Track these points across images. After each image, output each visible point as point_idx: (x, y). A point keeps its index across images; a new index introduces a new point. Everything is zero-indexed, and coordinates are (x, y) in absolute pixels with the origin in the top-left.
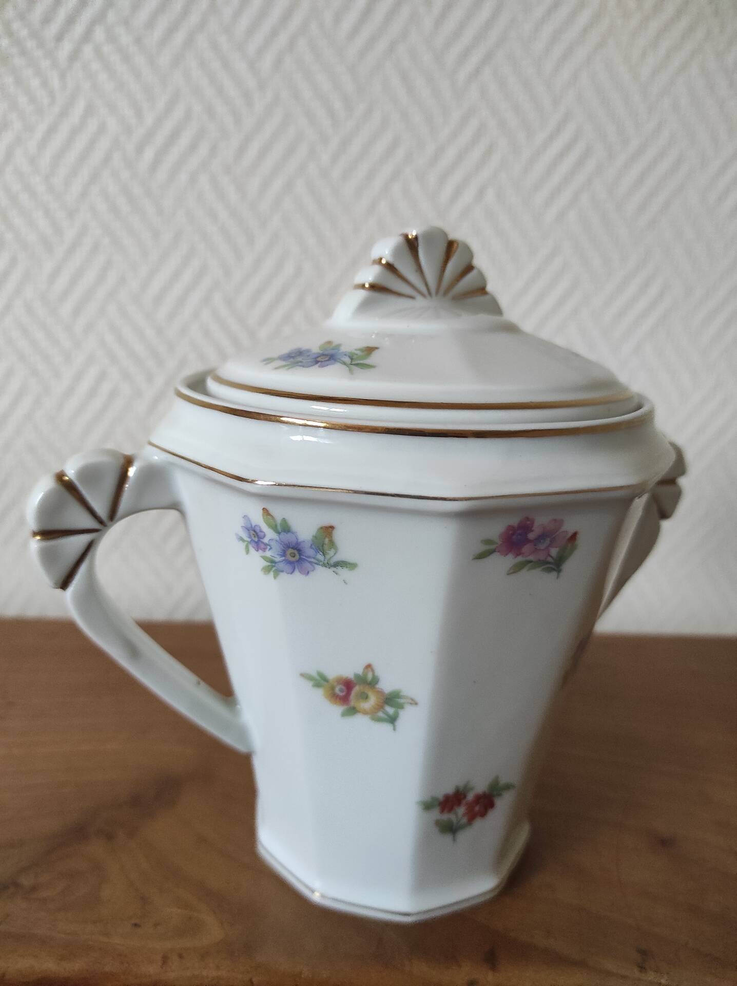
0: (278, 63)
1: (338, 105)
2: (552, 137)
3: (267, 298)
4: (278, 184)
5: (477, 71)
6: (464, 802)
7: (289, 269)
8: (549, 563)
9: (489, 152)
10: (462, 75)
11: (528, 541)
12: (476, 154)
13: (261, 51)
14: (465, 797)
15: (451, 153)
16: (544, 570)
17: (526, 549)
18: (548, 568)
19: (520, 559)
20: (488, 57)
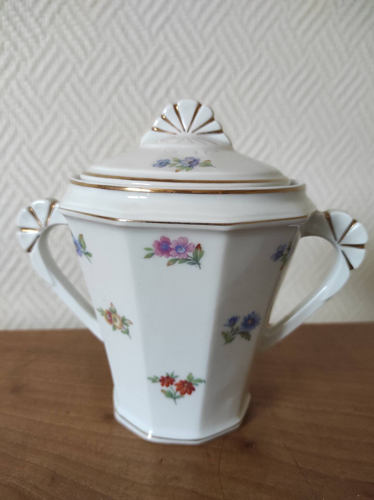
0: (52, 20)
1: (87, 43)
2: (204, 62)
3: (53, 148)
4: (55, 86)
5: (162, 27)
6: (174, 383)
7: (64, 133)
8: (190, 260)
9: (171, 70)
10: (154, 29)
11: (171, 249)
12: (164, 70)
13: (42, 13)
14: (174, 380)
15: (150, 70)
16: (188, 263)
17: (171, 253)
18: (189, 263)
19: (170, 258)
20: (168, 19)
